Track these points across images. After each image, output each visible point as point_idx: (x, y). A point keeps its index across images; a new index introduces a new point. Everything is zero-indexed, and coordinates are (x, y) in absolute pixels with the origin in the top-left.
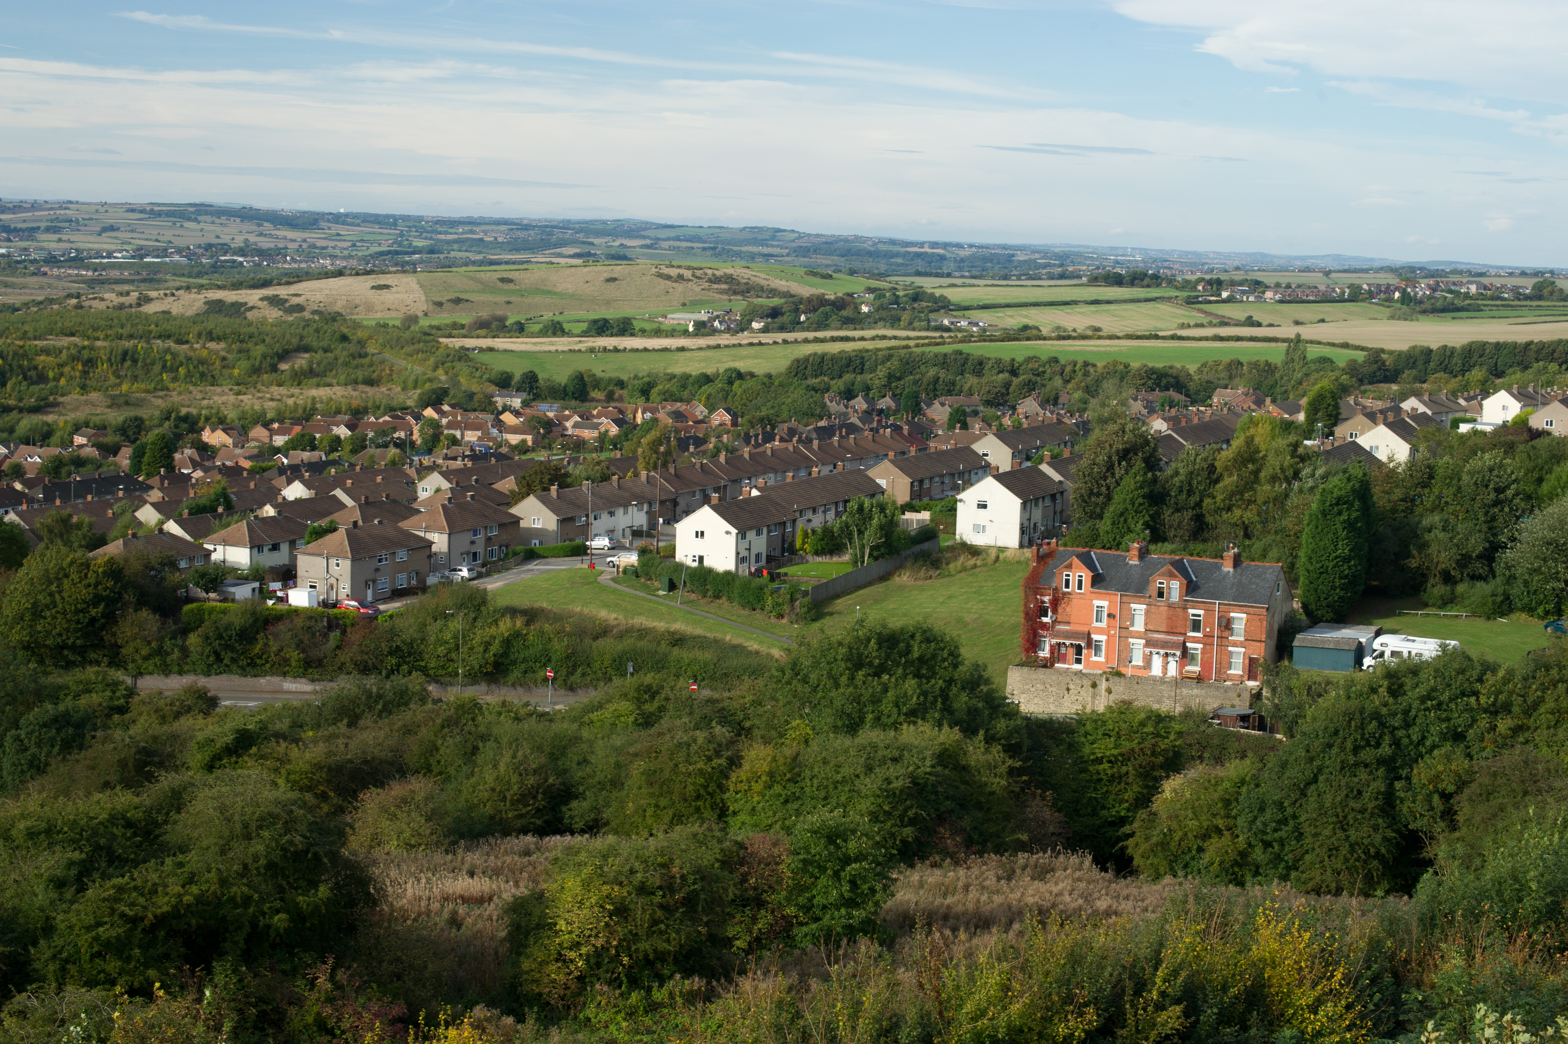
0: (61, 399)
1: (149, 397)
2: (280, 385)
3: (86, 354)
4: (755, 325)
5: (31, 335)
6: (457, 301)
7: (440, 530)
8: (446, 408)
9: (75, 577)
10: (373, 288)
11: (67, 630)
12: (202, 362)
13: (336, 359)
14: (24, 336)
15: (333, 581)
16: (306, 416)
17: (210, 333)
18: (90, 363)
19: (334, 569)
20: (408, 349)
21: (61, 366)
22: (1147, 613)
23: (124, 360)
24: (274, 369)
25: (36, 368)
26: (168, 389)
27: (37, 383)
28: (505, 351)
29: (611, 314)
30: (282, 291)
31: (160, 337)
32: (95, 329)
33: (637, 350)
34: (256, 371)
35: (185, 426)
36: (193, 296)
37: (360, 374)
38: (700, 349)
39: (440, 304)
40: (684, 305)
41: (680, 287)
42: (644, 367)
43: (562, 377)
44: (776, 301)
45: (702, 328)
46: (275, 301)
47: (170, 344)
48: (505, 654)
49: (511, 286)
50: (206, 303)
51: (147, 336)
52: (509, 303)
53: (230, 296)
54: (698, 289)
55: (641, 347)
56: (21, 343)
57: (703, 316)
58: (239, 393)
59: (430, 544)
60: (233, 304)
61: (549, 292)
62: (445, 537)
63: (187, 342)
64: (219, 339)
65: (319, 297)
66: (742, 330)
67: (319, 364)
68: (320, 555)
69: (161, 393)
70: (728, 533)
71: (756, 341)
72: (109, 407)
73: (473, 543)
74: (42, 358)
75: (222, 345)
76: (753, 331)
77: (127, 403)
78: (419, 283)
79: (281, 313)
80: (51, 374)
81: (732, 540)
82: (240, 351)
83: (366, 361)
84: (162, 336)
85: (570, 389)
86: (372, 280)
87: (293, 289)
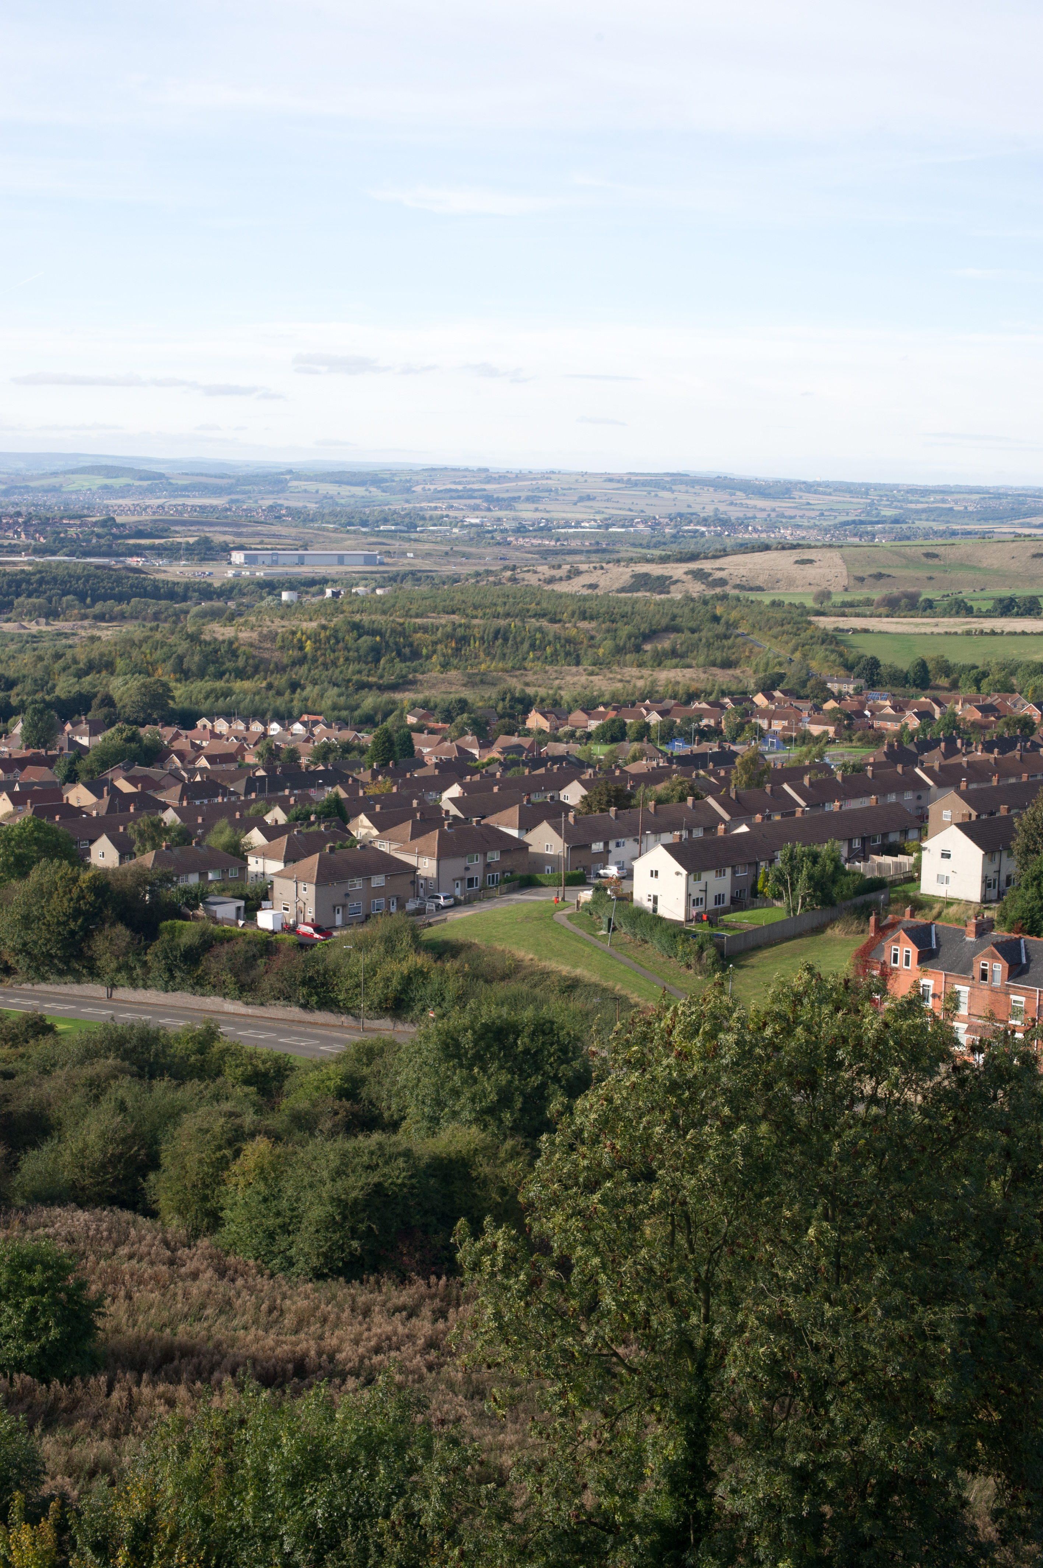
0: (420, 677)
1: (506, 676)
2: (640, 666)
3: (460, 632)
5: (412, 612)
6: (879, 576)
7: (430, 855)
8: (777, 694)
9: (61, 890)
10: (797, 562)
12: (569, 641)
13: (700, 640)
14: (407, 615)
15: (301, 904)
17: (585, 612)
18: (464, 640)
19: (302, 893)
20: (776, 630)
21: (435, 643)
22: (971, 995)
23: (496, 638)
24: (638, 649)
25: (411, 645)
26: (525, 669)
27: (411, 659)
28: (880, 632)
29: (1023, 592)
30: (706, 565)
31: (535, 616)
32: (475, 608)
34: (619, 650)
35: (520, 707)
36: (621, 569)
37: (719, 656)
39: (861, 579)
43: (905, 664)
46: (699, 575)
47: (544, 623)
49: (936, 561)
50: (632, 576)
51: (523, 615)
52: (931, 578)
53: (656, 570)
55: (1019, 630)
56: (401, 620)
58: (592, 674)
60: (658, 578)
61: (974, 568)
62: (435, 863)
63: (560, 621)
64: (591, 618)
65: (743, 571)
67: (681, 644)
68: (290, 878)
69: (518, 673)
70: (678, 874)
72: (464, 685)
73: (467, 869)
74: (419, 635)
75: (594, 624)
77: (482, 682)
78: (842, 558)
79: (703, 587)
80: (424, 651)
81: (682, 881)
82: (608, 631)
83: (730, 641)
84: (537, 615)
85: (912, 675)
86: (796, 555)
87: (718, 563)
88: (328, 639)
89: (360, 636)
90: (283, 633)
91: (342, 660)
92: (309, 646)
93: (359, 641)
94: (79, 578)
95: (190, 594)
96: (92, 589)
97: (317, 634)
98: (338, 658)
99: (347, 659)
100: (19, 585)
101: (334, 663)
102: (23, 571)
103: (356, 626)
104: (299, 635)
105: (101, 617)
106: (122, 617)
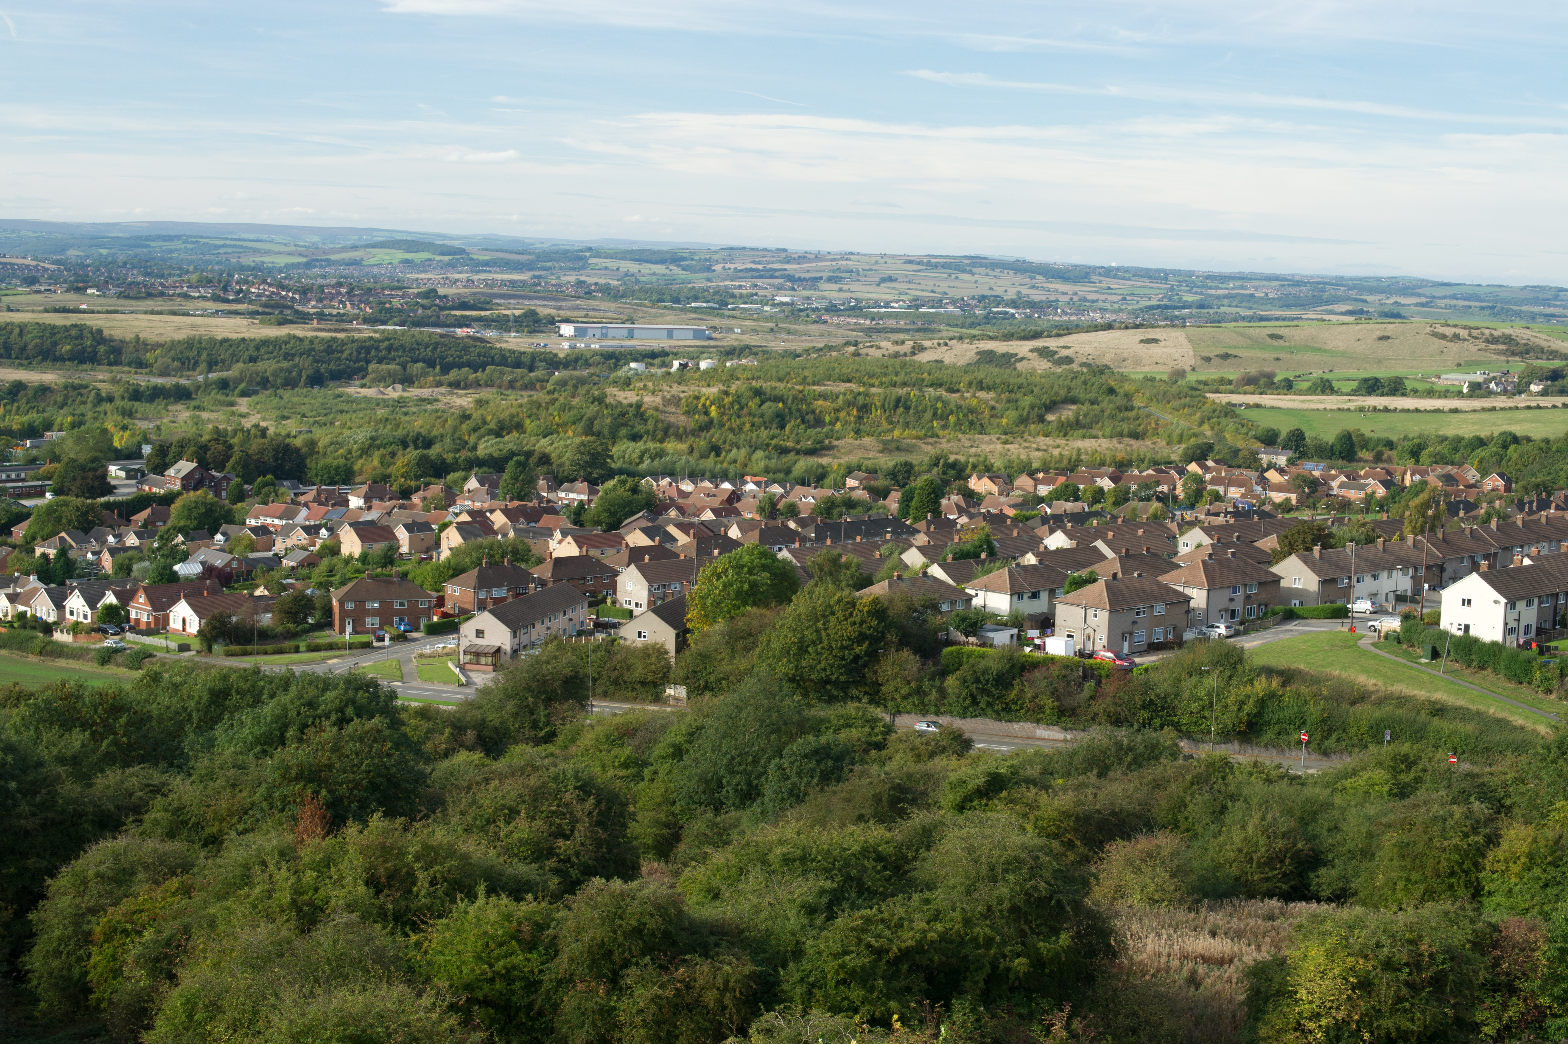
0: (836, 443)
1: (920, 443)
2: (1046, 435)
3: (861, 400)
4: (1534, 388)
5: (809, 380)
6: (1226, 356)
7: (1199, 586)
8: (1210, 463)
9: (840, 614)
10: (1142, 341)
11: (831, 666)
12: (971, 411)
13: (1103, 411)
14: (804, 381)
15: (1090, 631)
16: (1071, 467)
17: (981, 382)
18: (865, 409)
19: (1091, 619)
20: (1175, 403)
21: (837, 410)
23: (897, 406)
24: (1041, 419)
25: (813, 412)
26: (938, 436)
27: (814, 427)
28: (1273, 408)
29: (1382, 373)
30: (1052, 343)
31: (932, 385)
32: (871, 376)
33: (1408, 411)
34: (1023, 421)
35: (952, 472)
36: (965, 346)
37: (1126, 427)
38: (1475, 411)
39: (1208, 359)
40: (1459, 365)
41: (1454, 347)
42: (1414, 428)
43: (1330, 436)
44: (1557, 364)
45: (1477, 390)
46: (1045, 353)
47: (942, 392)
48: (1259, 714)
49: (1280, 342)
50: (977, 353)
51: (919, 384)
52: (1278, 359)
53: (1000, 347)
54: (1474, 349)
55: (1412, 407)
56: (800, 388)
57: (1479, 378)
58: (1006, 442)
59: (1188, 599)
60: (1004, 355)
61: (1319, 349)
62: (1204, 593)
63: (958, 391)
64: (989, 389)
65: (1088, 349)
66: (1520, 393)
67: (1085, 416)
68: (1078, 605)
69: (931, 440)
70: (1496, 602)
71: (1533, 404)
72: (881, 452)
73: (1232, 600)
74: (820, 402)
75: (992, 395)
76: (1531, 394)
77: (898, 449)
78: (1188, 337)
79: (1050, 365)
80: (827, 419)
81: (1500, 609)
82: (1009, 401)
83: (1132, 414)
84: (934, 385)
85: (1337, 448)
86: (1141, 334)
87: (1062, 341)
88: (732, 404)
89: (762, 403)
90: (687, 398)
91: (748, 426)
92: (713, 411)
93: (764, 407)
94: (427, 347)
95: (538, 364)
96: (442, 358)
97: (721, 400)
98: (744, 424)
99: (753, 425)
100: (368, 352)
101: (740, 429)
102: (371, 338)
103: (758, 392)
104: (703, 400)
105: (455, 385)
106: (477, 384)
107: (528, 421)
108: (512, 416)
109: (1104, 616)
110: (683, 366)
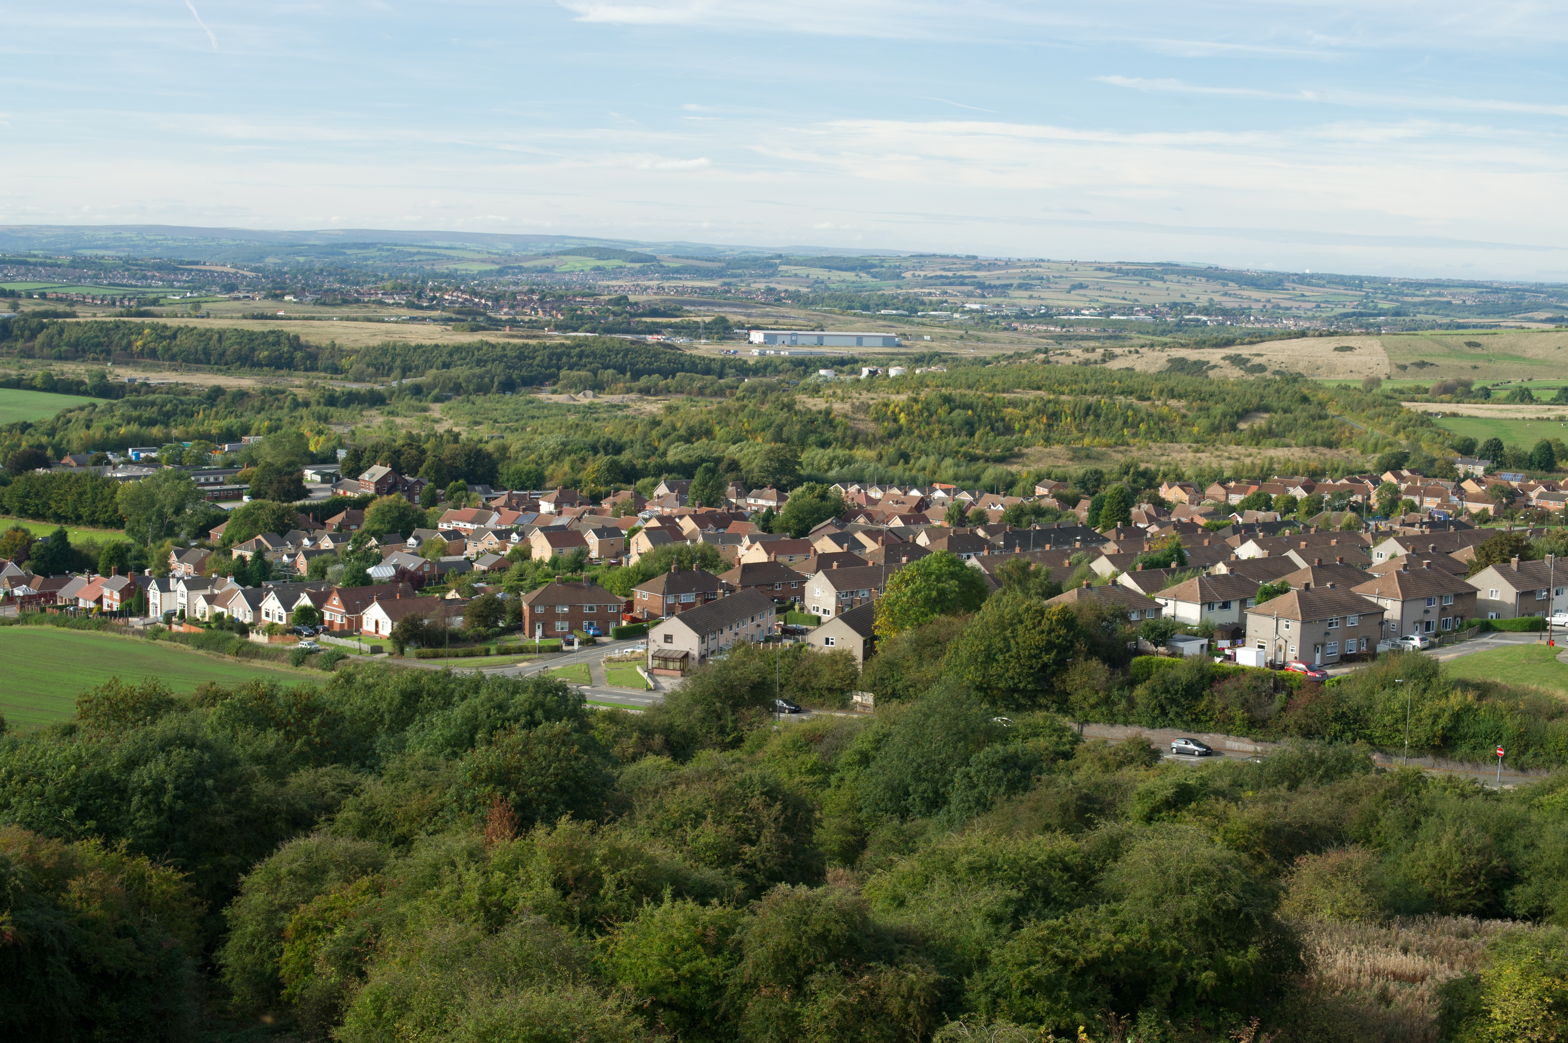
0: (1025, 451)
1: (1110, 451)
2: (1238, 444)
3: (1051, 408)
5: (999, 387)
6: (1422, 365)
7: (1394, 598)
8: (1405, 473)
9: (1029, 623)
10: (1336, 349)
11: (1019, 674)
12: (1162, 419)
13: (1296, 420)
14: (994, 389)
15: (1281, 642)
16: (1263, 476)
17: (1172, 390)
18: (1055, 416)
19: (1282, 629)
20: (1371, 412)
21: (1027, 418)
23: (1087, 414)
24: (1233, 428)
25: (1003, 419)
26: (1128, 444)
27: (1003, 434)
28: (1470, 417)
30: (1244, 351)
31: (1122, 393)
32: (1061, 383)
34: (1215, 429)
35: (1143, 481)
36: (1156, 354)
37: (1319, 436)
39: (1404, 368)
43: (1528, 445)
46: (1237, 361)
47: (1132, 400)
48: (1454, 728)
49: (1478, 350)
50: (1169, 361)
51: (1110, 392)
52: (1475, 367)
53: (1192, 355)
56: (989, 395)
58: (1197, 451)
59: (1382, 610)
60: (1195, 363)
61: (1518, 358)
62: (1398, 605)
63: (1149, 399)
64: (1180, 397)
65: (1281, 357)
67: (1278, 424)
68: (1270, 615)
69: (1122, 448)
72: (1071, 460)
73: (1427, 612)
74: (1010, 410)
75: (1183, 403)
77: (1088, 457)
78: (1383, 345)
79: (1242, 372)
80: (1017, 426)
82: (1200, 409)
83: (1326, 423)
84: (1125, 392)
85: (1536, 458)
86: (1335, 342)
87: (1255, 349)
88: (921, 412)
89: (952, 410)
90: (877, 405)
91: (937, 433)
92: (903, 418)
93: (953, 414)
94: (617, 353)
96: (632, 364)
97: (910, 407)
98: (933, 431)
99: (942, 432)
100: (559, 359)
101: (930, 436)
102: (562, 345)
103: (947, 400)
104: (892, 407)
105: (646, 391)
106: (667, 391)
107: (717, 428)
108: (702, 423)
109: (1296, 627)
110: (873, 373)
